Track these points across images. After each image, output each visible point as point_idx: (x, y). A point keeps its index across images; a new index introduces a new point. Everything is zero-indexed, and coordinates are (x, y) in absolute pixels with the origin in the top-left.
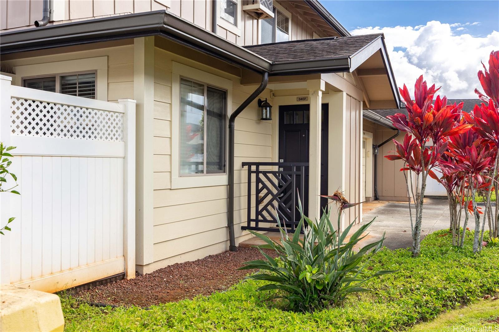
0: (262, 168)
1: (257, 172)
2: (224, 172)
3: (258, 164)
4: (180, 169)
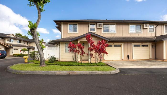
4: (65, 52)
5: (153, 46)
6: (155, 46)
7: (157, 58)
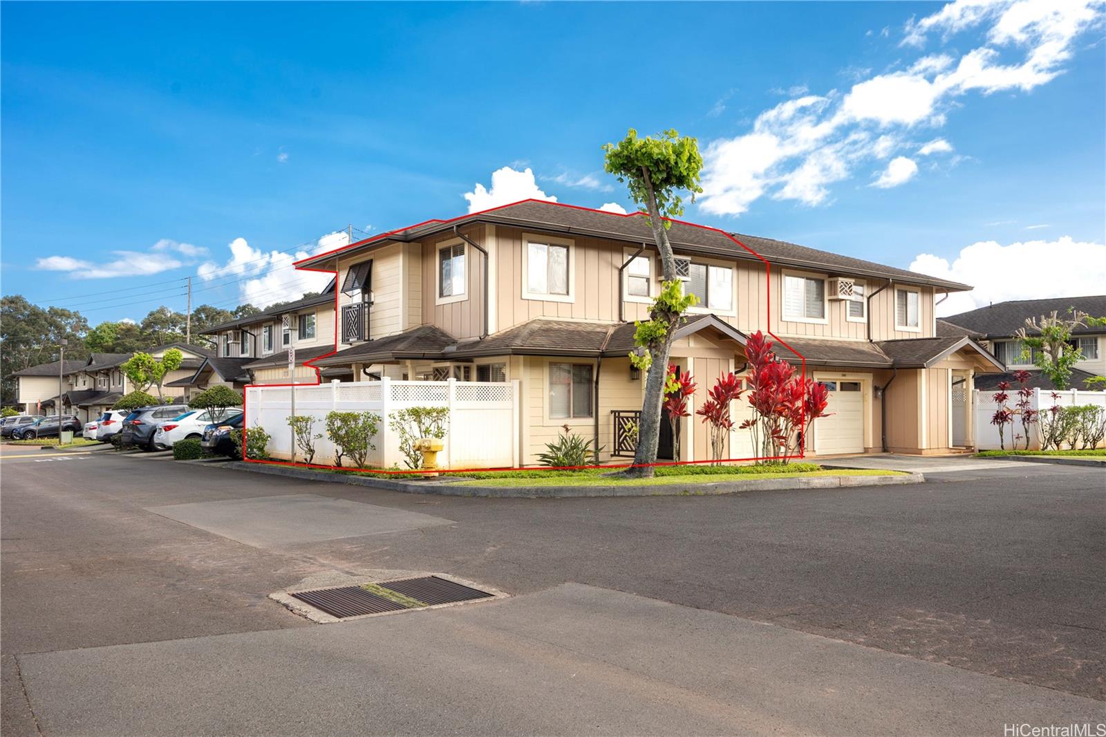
0: (622, 414)
1: (619, 417)
2: (592, 417)
3: (619, 412)
4: (550, 415)
5: (876, 389)
6: (884, 390)
7: (889, 444)
